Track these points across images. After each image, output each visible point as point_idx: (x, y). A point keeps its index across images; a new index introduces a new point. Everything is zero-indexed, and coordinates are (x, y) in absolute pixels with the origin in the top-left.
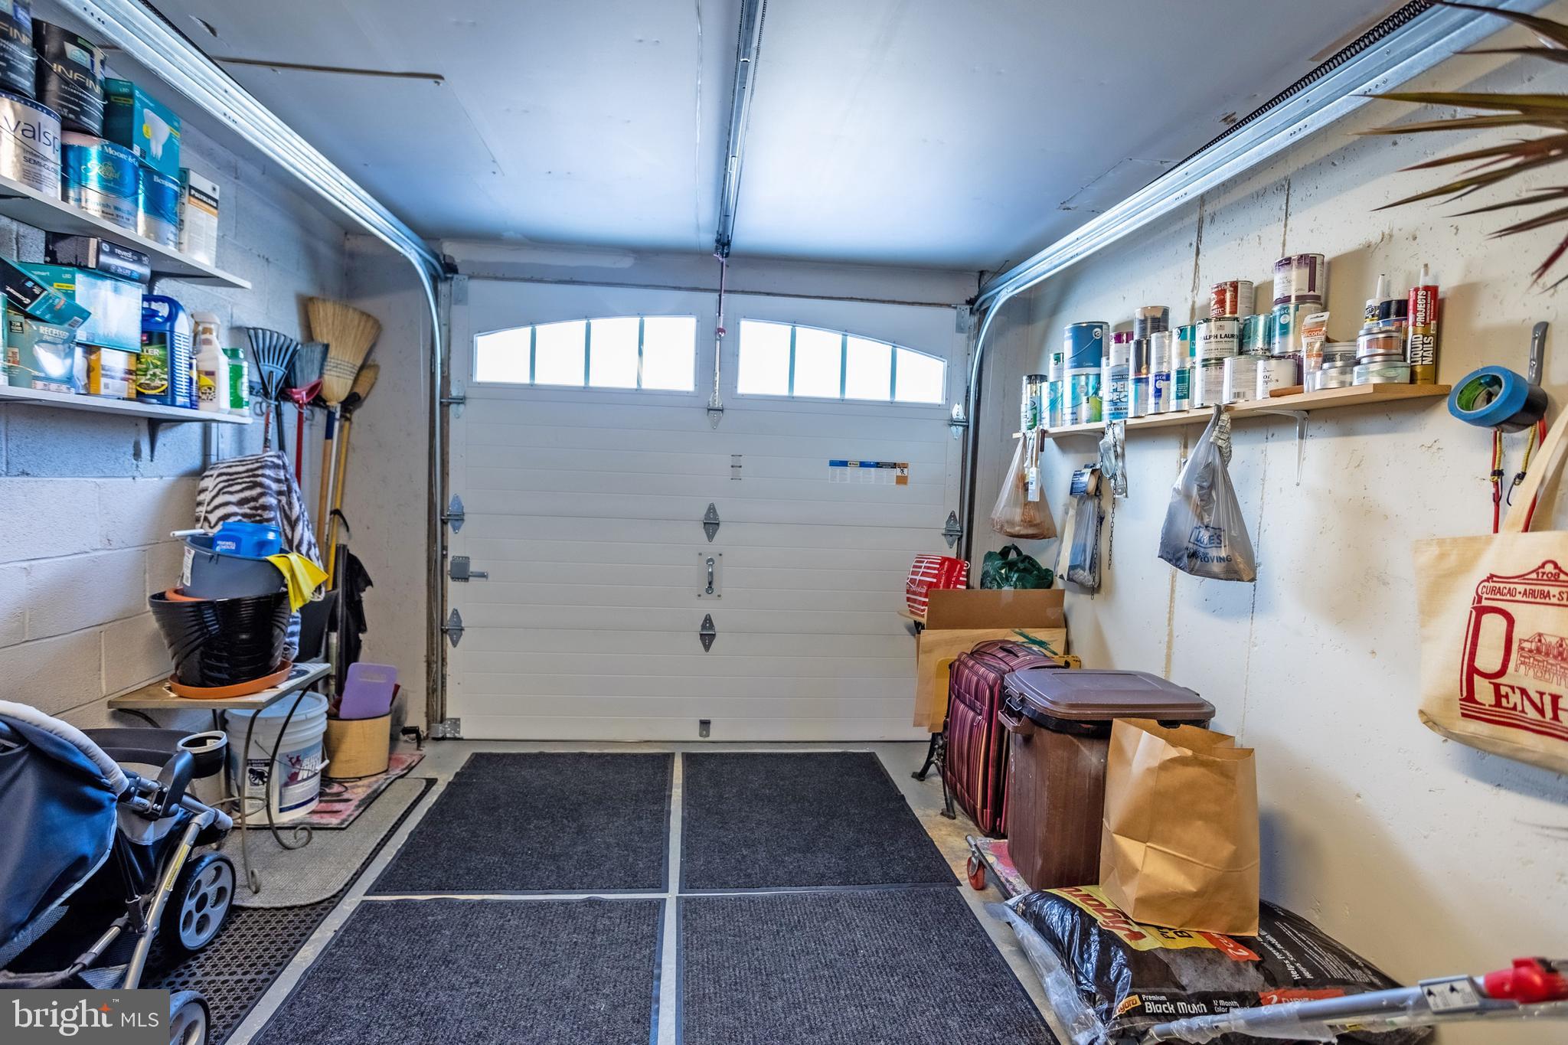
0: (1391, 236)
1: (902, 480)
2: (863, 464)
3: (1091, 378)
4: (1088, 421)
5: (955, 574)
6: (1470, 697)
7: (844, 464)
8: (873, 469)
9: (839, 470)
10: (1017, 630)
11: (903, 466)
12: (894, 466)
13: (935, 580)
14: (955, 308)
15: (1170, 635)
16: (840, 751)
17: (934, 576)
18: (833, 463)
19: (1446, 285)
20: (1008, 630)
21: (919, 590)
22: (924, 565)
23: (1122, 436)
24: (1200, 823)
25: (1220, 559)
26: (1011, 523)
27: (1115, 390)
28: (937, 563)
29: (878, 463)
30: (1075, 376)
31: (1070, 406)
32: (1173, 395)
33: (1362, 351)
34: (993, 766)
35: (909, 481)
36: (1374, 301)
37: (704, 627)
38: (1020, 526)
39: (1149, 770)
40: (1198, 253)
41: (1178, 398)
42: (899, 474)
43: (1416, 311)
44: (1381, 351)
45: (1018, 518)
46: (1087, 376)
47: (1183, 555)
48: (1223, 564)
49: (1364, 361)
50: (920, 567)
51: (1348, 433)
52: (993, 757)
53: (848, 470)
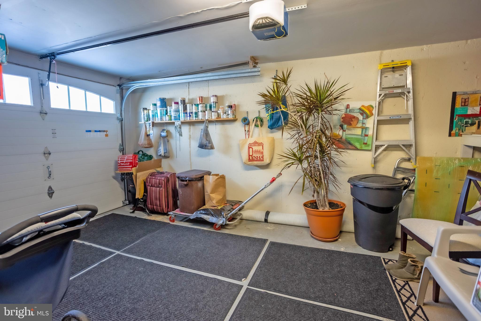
0: (227, 95)
1: (107, 135)
2: (96, 131)
3: (164, 110)
4: (168, 120)
5: (136, 159)
6: (249, 159)
7: (90, 131)
8: (98, 133)
9: (89, 133)
10: (155, 169)
11: (106, 131)
12: (104, 131)
13: (132, 161)
14: (116, 87)
15: (191, 163)
16: (103, 216)
17: (131, 160)
18: (87, 131)
19: (236, 104)
20: (153, 169)
21: (127, 164)
22: (126, 158)
23: (180, 124)
24: (221, 187)
25: (210, 146)
26: (145, 145)
27: (176, 114)
28: (132, 156)
29: (100, 131)
30: (161, 110)
31: (160, 116)
32: (194, 117)
33: (230, 113)
34: (166, 198)
35: (108, 135)
36: (227, 105)
37: (48, 190)
38: (147, 145)
39: (214, 181)
40: (189, 88)
41: (195, 117)
42: (106, 134)
43: (234, 108)
44: (232, 113)
45: (146, 143)
46: (163, 110)
47: (204, 146)
48: (210, 147)
49: (230, 114)
50: (125, 158)
51: (223, 124)
52: (166, 196)
53: (91, 133)
